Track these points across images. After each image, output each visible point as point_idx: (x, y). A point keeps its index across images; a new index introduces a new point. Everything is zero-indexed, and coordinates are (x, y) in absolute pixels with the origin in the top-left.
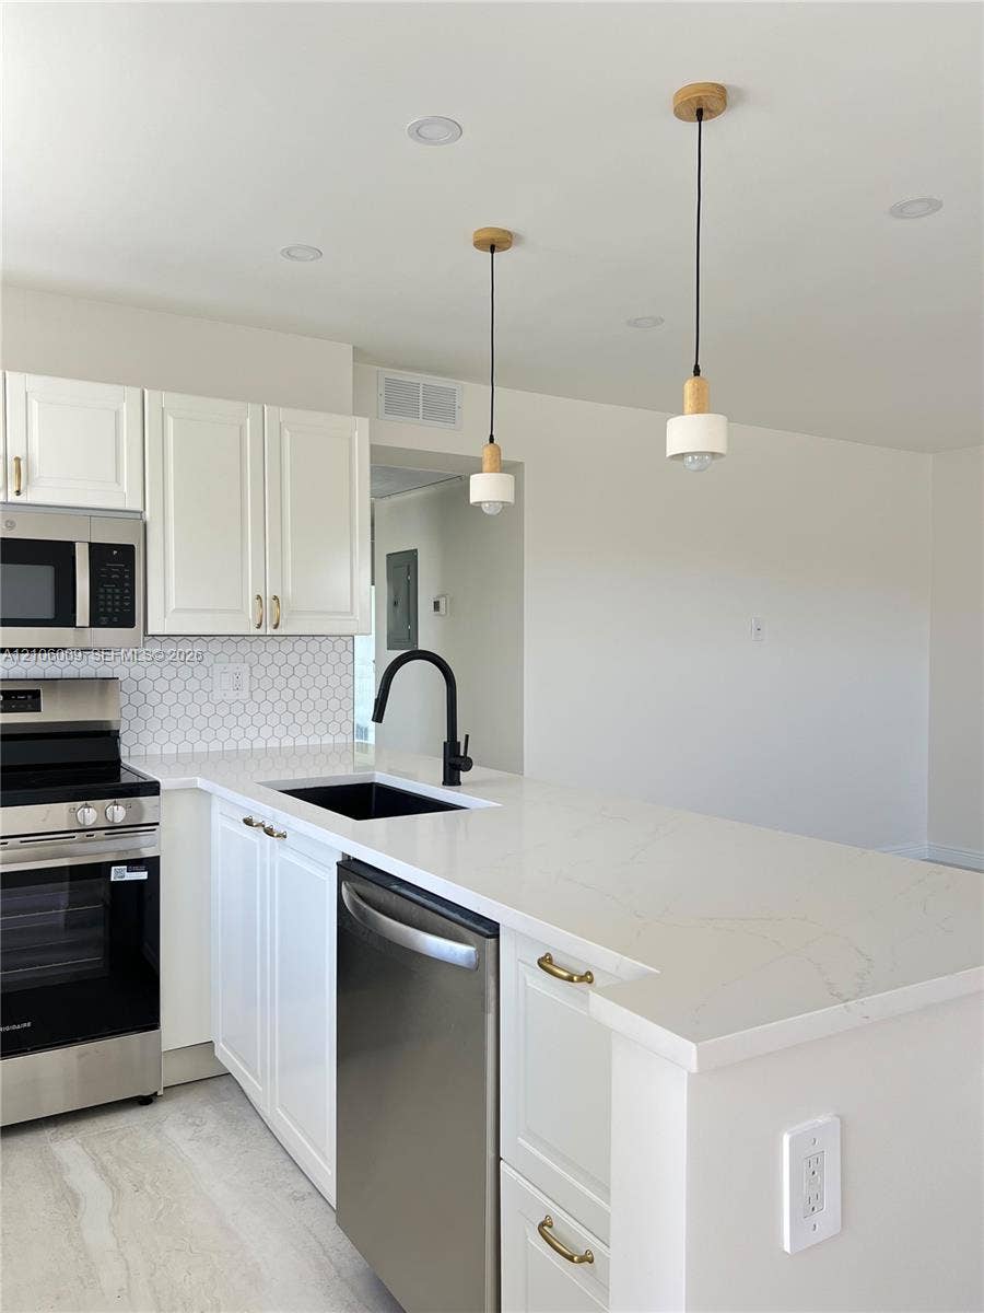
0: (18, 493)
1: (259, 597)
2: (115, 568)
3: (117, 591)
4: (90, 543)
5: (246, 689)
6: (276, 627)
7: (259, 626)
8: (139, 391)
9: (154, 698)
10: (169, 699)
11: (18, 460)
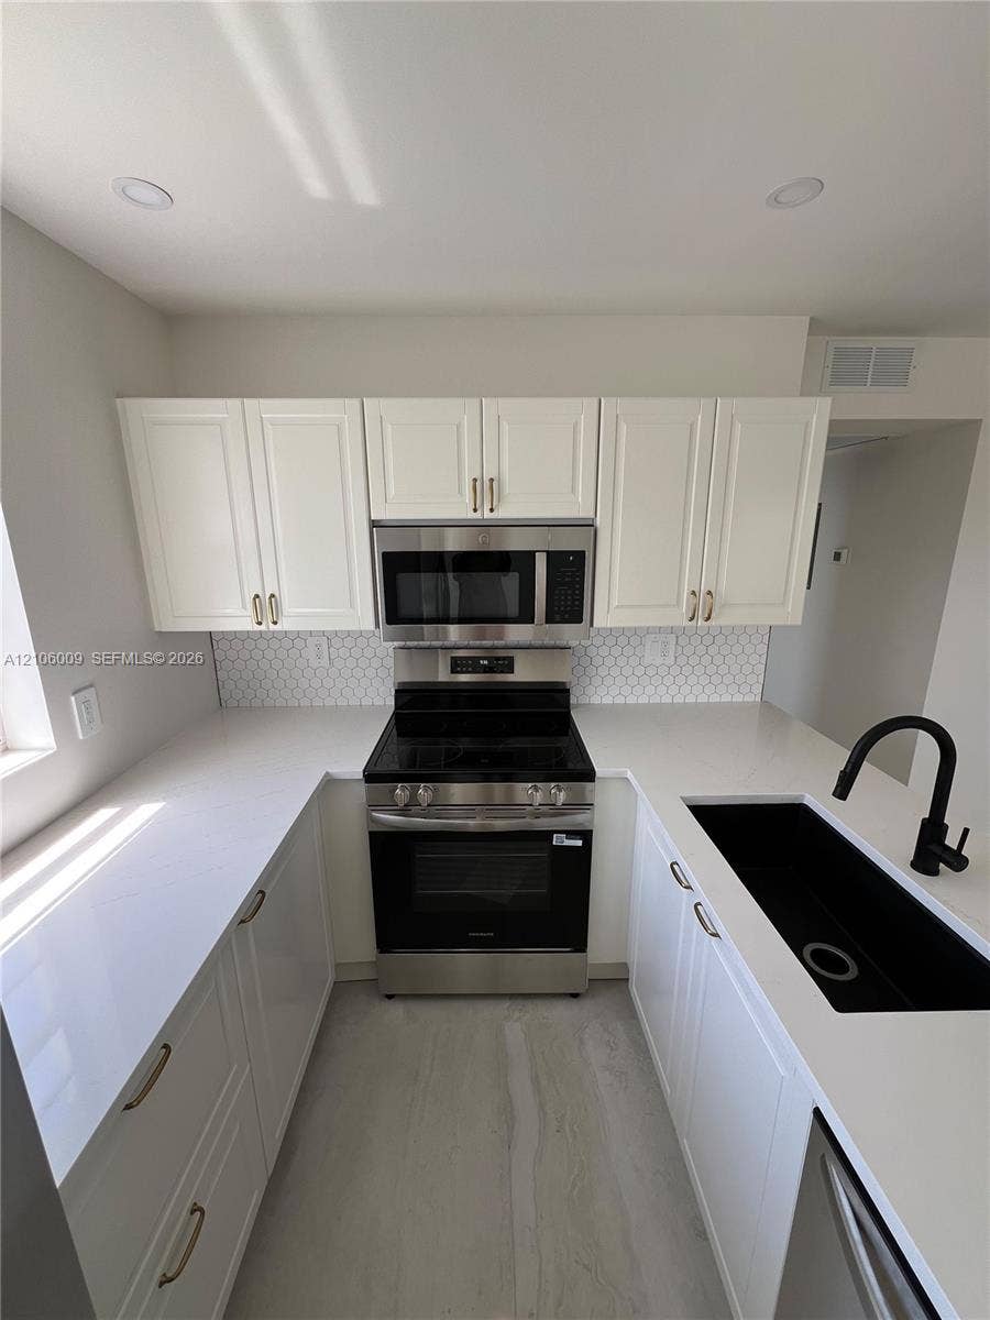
0: (492, 510)
1: (693, 593)
2: (568, 572)
3: (569, 592)
4: (548, 552)
5: (672, 653)
6: (708, 619)
7: (692, 619)
8: (596, 401)
9: (597, 661)
10: (609, 661)
11: (492, 480)
